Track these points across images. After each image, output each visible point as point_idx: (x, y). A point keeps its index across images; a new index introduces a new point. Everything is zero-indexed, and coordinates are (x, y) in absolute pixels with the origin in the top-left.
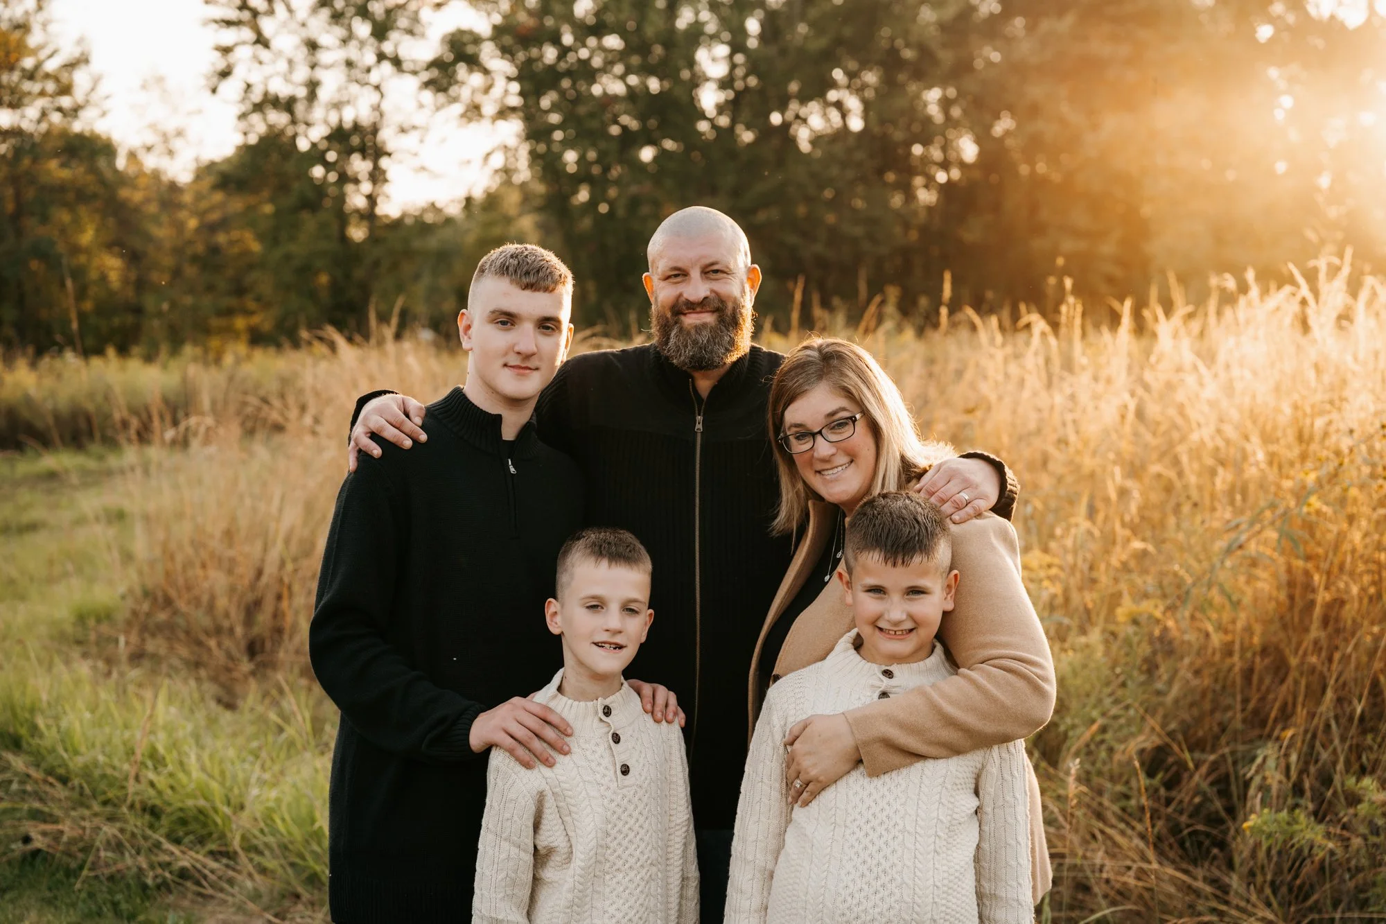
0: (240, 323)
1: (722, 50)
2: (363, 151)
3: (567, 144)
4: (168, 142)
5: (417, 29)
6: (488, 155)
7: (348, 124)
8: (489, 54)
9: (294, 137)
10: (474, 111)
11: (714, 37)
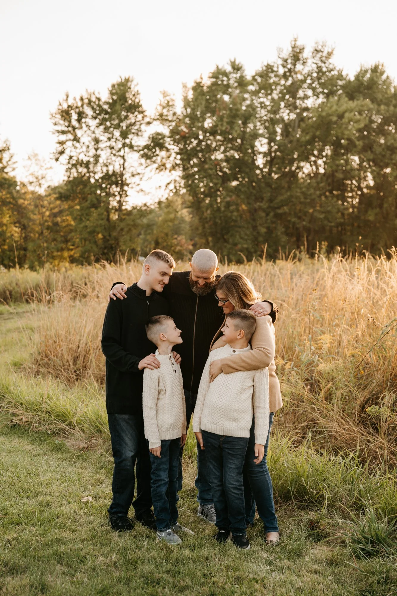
0: (66, 254)
1: (265, 141)
2: (117, 184)
3: (200, 180)
4: (38, 180)
5: (140, 133)
6: (168, 184)
7: (111, 172)
8: (169, 143)
9: (89, 178)
10: (162, 167)
11: (262, 136)
